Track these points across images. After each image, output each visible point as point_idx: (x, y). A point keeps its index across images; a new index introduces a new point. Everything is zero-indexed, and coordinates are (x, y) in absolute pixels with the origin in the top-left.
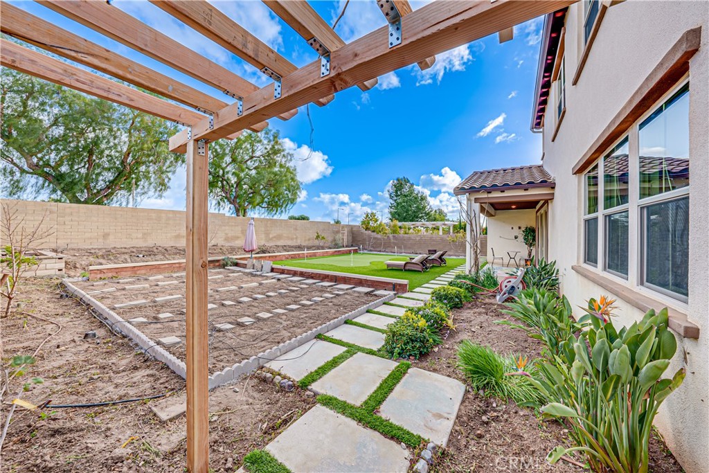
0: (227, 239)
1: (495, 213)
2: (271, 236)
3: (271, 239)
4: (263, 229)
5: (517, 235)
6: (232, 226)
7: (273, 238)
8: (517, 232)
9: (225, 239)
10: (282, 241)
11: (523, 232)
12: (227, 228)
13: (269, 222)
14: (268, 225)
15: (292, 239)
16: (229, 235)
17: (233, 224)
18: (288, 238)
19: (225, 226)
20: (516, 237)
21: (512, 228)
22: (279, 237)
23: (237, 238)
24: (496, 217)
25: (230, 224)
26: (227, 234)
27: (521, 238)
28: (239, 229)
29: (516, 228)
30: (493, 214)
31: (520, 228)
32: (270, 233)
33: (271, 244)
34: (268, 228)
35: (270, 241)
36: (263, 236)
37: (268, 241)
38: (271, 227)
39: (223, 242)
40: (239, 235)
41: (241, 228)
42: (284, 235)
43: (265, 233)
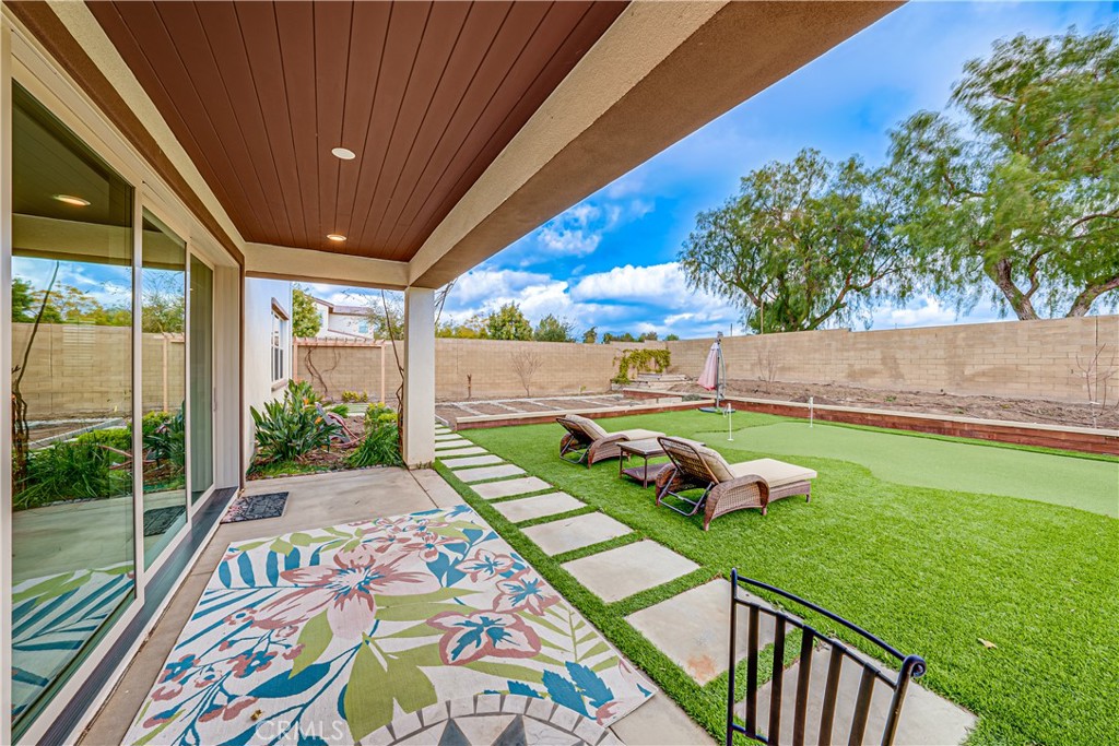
0: (852, 375)
2: (968, 371)
3: (971, 379)
4: (941, 353)
6: (862, 349)
7: (974, 376)
9: (849, 375)
10: (1019, 386)
12: (852, 353)
13: (962, 335)
14: (959, 342)
16: (857, 367)
17: (864, 346)
19: (847, 350)
22: (1002, 375)
23: (873, 373)
25: (859, 346)
26: (852, 365)
28: (878, 354)
32: (964, 364)
33: (968, 393)
34: (960, 352)
35: (965, 385)
36: (942, 371)
37: (958, 384)
38: (970, 346)
39: (844, 380)
40: (876, 367)
41: (882, 352)
42: (1028, 368)
43: (949, 364)
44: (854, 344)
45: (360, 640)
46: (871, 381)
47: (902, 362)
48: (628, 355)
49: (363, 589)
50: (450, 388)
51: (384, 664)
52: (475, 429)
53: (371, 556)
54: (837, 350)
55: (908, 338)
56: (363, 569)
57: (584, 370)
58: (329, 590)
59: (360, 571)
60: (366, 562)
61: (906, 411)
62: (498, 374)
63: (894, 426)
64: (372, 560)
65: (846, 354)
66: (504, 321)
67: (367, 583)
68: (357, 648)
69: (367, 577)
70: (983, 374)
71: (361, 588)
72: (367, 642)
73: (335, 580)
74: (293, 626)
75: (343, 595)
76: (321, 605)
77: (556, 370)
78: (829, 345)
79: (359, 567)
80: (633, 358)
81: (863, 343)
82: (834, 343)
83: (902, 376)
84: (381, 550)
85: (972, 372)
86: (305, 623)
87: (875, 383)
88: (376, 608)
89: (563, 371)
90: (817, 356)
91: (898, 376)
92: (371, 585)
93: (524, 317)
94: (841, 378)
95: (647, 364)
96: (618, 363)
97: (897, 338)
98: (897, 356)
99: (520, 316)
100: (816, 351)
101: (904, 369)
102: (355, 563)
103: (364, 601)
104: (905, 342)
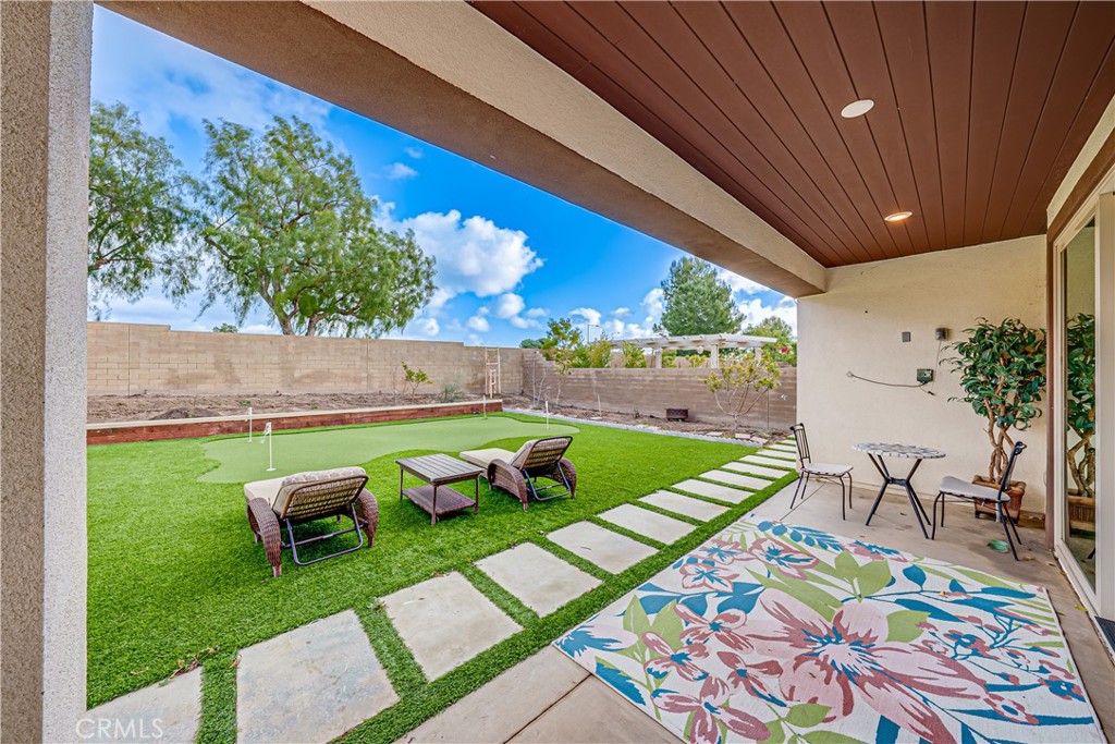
0: (174, 381)
1: (827, 281)
2: (297, 374)
3: (299, 381)
4: (275, 359)
5: (932, 364)
6: (188, 352)
7: (302, 377)
8: (928, 350)
9: (169, 382)
10: (330, 384)
11: (963, 348)
12: (175, 356)
13: (292, 344)
14: (290, 350)
15: (357, 380)
16: (181, 372)
17: (192, 348)
18: (346, 378)
19: (167, 352)
20: (925, 378)
21: (907, 337)
22: (320, 376)
24: (830, 293)
25: (184, 348)
26: (175, 370)
27: (952, 380)
28: (210, 358)
29: (925, 337)
30: (819, 285)
31: (944, 333)
32: (294, 368)
33: (298, 391)
34: (291, 358)
35: (295, 386)
36: (276, 374)
37: (289, 386)
38: (298, 354)
39: (162, 388)
40: (208, 372)
41: (215, 356)
42: (335, 371)
43: (282, 369)
44: (177, 345)
45: (864, 600)
46: (202, 387)
47: (239, 366)
49: (837, 634)
51: (855, 581)
53: (795, 668)
54: (150, 351)
55: (244, 343)
56: (821, 657)
58: (878, 660)
59: (826, 657)
60: (810, 665)
64: (799, 660)
65: (164, 357)
67: (828, 638)
68: (870, 598)
69: (824, 644)
70: (308, 376)
71: (839, 637)
72: (860, 596)
73: (863, 669)
74: (927, 648)
75: (864, 644)
76: (891, 649)
78: (137, 344)
79: (823, 666)
81: (190, 344)
82: (144, 342)
83: (238, 381)
84: (773, 668)
85: (300, 375)
86: (914, 642)
87: (206, 389)
88: (837, 611)
90: (113, 357)
91: (234, 380)
92: (825, 632)
94: (158, 387)
97: (233, 343)
98: (233, 360)
100: (109, 350)
101: (240, 373)
102: (824, 673)
103: (844, 623)
104: (241, 347)
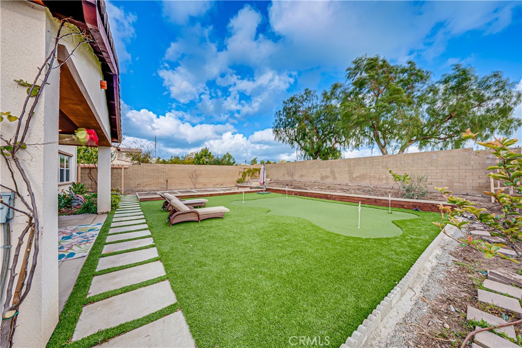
0: (322, 178)
4: (347, 169)
6: (325, 168)
12: (322, 169)
13: (352, 162)
16: (323, 175)
19: (320, 168)
23: (328, 177)
28: (329, 170)
33: (354, 184)
34: (352, 168)
35: (353, 181)
37: (351, 181)
38: (354, 166)
40: (329, 174)
42: (370, 175)
43: (349, 173)
44: (322, 165)
46: (327, 180)
48: (246, 170)
50: (160, 185)
52: (148, 201)
54: (317, 168)
55: (337, 163)
57: (225, 177)
61: (330, 192)
62: (183, 179)
63: (316, 197)
65: (320, 170)
66: (202, 155)
77: (211, 177)
78: (315, 166)
80: (248, 172)
81: (325, 165)
82: (317, 166)
87: (329, 181)
89: (215, 177)
91: (335, 178)
93: (212, 155)
94: (319, 179)
95: (255, 174)
96: (241, 174)
98: (335, 170)
99: (210, 153)
100: (311, 168)
101: (337, 175)
